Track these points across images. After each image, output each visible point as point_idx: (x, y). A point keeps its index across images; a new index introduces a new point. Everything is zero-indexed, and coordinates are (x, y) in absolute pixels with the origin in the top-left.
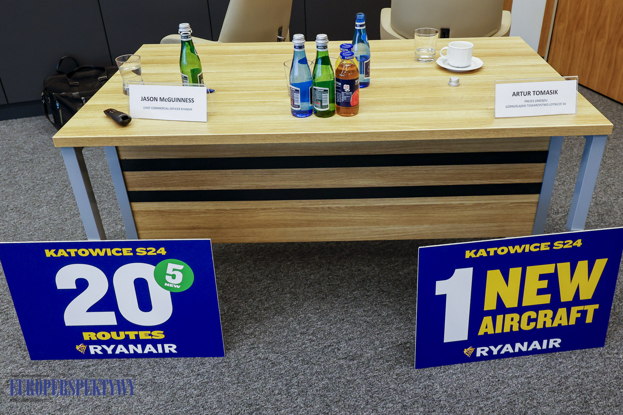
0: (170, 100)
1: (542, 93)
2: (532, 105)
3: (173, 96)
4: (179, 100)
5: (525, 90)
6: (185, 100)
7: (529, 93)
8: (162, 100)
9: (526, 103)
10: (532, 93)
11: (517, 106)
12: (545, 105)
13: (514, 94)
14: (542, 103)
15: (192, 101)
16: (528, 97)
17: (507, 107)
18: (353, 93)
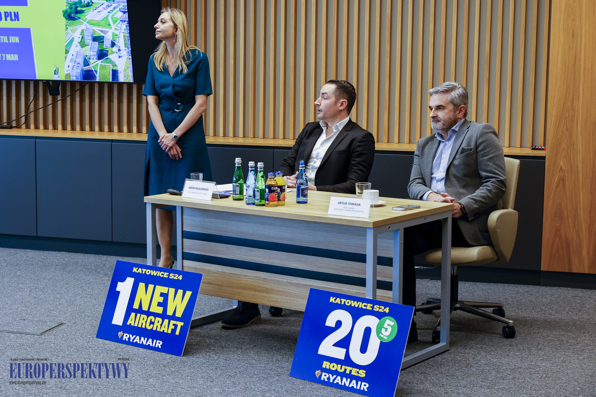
0: (199, 189)
1: (353, 204)
2: (347, 210)
3: (201, 187)
4: (203, 189)
5: (345, 202)
6: (205, 189)
7: (346, 203)
8: (196, 188)
9: (344, 209)
10: (348, 204)
11: (339, 209)
12: (353, 211)
13: (339, 203)
14: (352, 209)
15: (207, 190)
16: (345, 206)
17: (334, 209)
18: (270, 194)
